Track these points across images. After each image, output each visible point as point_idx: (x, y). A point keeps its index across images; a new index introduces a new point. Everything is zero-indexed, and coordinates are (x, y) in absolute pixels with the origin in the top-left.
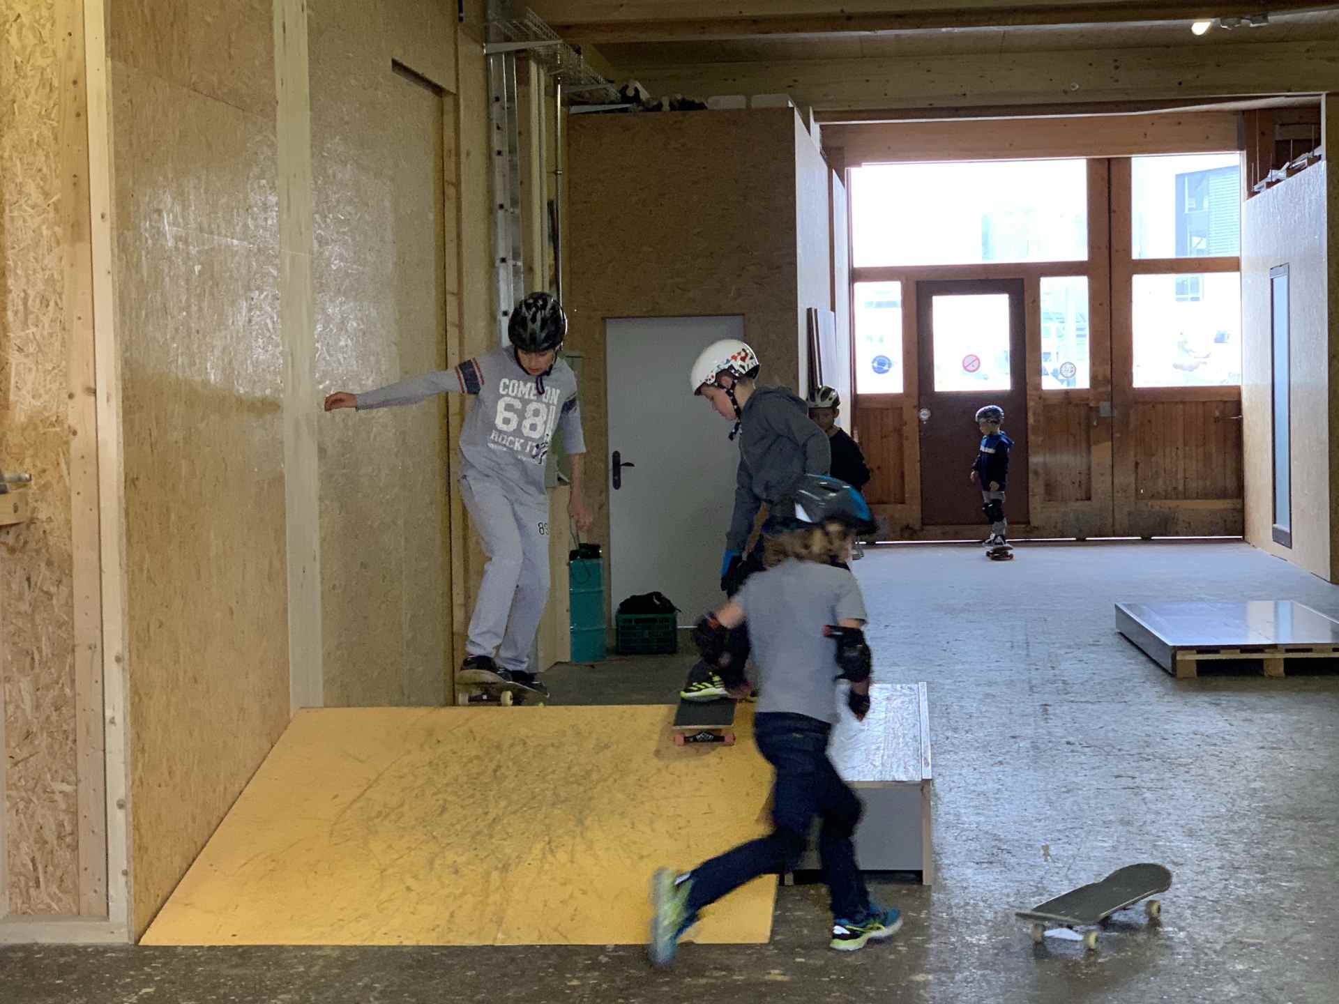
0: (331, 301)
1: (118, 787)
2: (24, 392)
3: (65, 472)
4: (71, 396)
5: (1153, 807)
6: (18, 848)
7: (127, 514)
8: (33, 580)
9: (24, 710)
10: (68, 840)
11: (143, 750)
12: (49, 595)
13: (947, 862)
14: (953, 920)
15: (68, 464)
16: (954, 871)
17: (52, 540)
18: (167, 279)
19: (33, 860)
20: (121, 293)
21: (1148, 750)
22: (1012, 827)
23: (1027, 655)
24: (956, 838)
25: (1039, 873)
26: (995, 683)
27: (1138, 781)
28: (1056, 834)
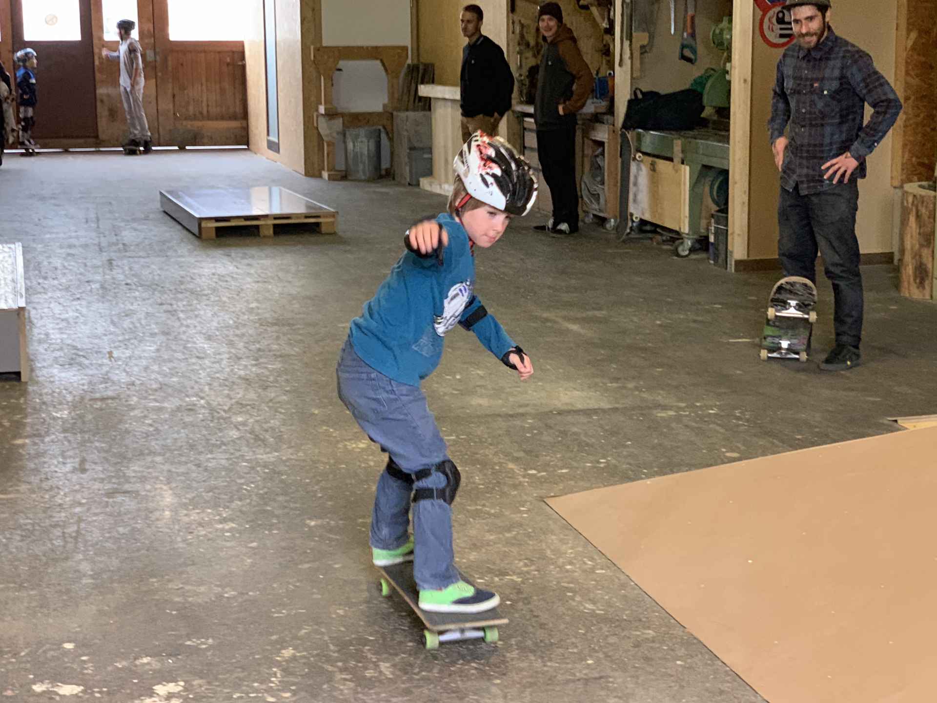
5: (185, 323)
13: (39, 365)
14: (44, 403)
16: (44, 371)
21: (182, 287)
22: (86, 340)
23: (98, 227)
24: (46, 350)
25: (105, 369)
26: (75, 246)
27: (175, 306)
28: (117, 344)
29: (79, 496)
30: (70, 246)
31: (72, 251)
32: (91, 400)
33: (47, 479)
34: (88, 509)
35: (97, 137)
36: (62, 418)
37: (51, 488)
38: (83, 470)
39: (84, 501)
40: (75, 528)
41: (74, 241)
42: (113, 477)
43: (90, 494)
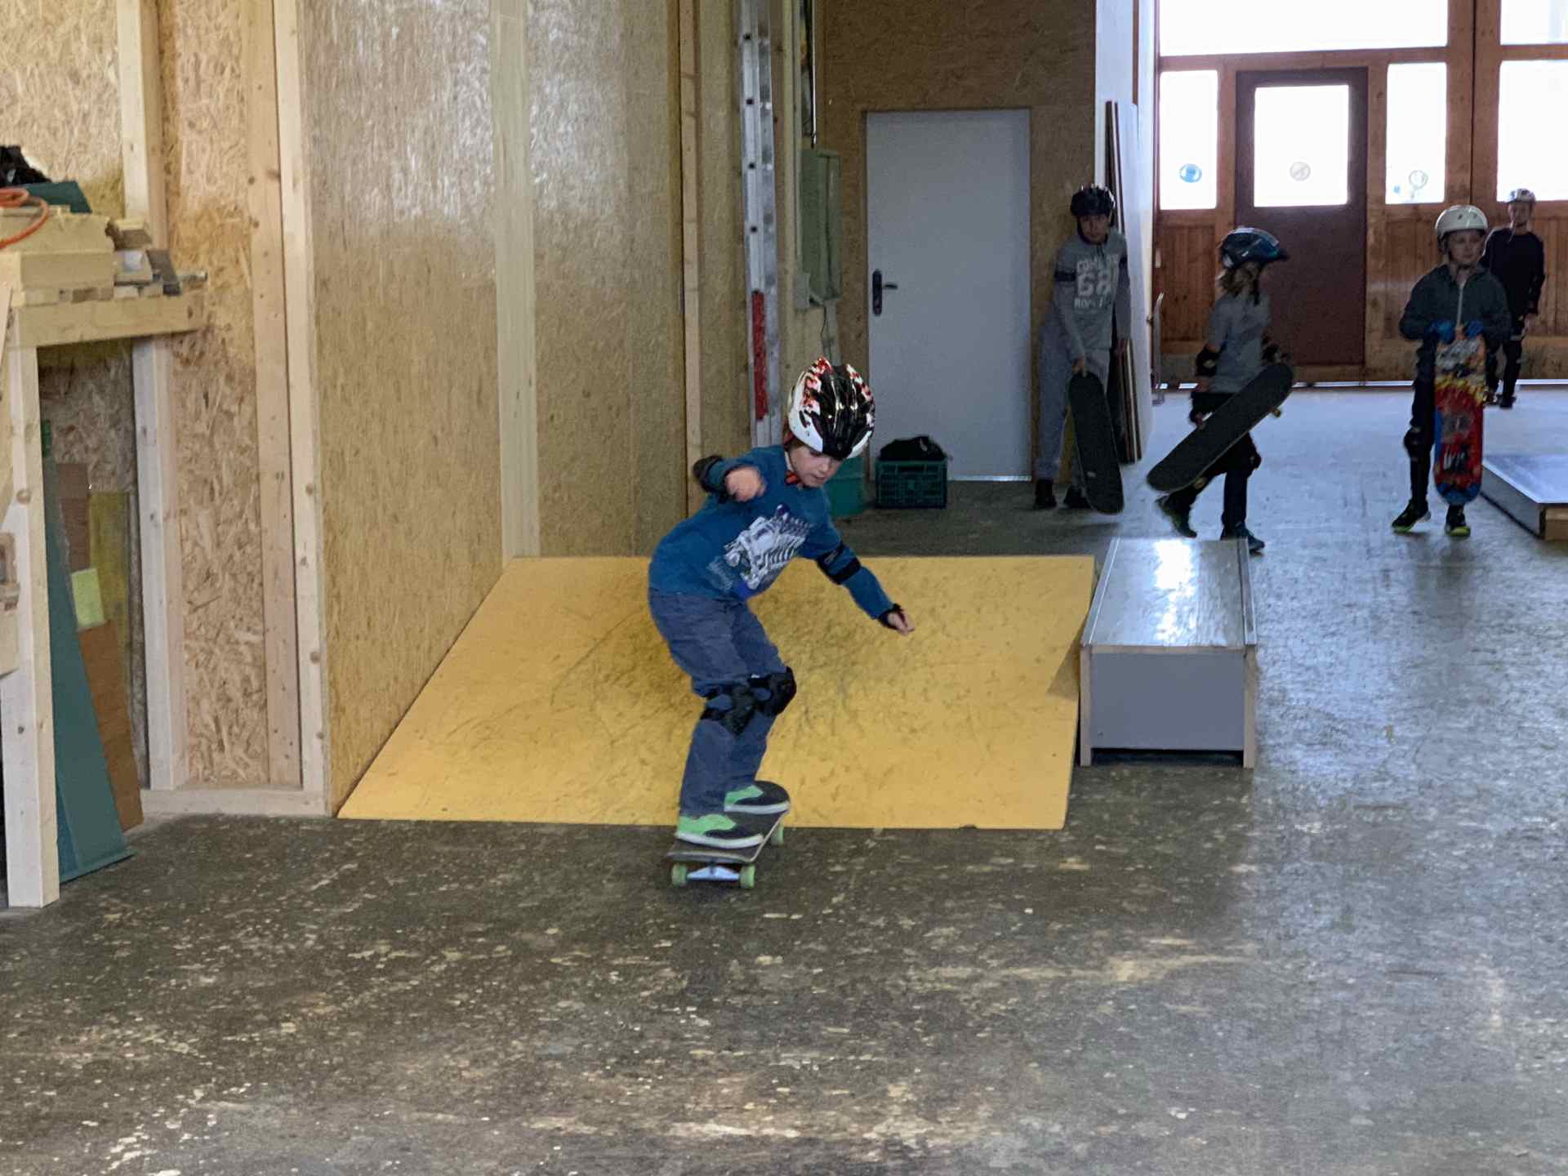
0: (549, 79)
1: (312, 638)
2: (197, 175)
3: (246, 271)
4: (251, 181)
5: (1517, 684)
6: (198, 704)
7: (318, 323)
8: (211, 396)
9: (203, 549)
10: (255, 697)
11: (338, 597)
12: (230, 415)
13: (1271, 742)
14: (1279, 806)
15: (249, 260)
16: (1280, 753)
17: (231, 351)
18: (361, 43)
19: (216, 720)
20: (309, 58)
21: (1511, 621)
22: (1349, 705)
23: (1364, 515)
24: (1282, 716)
25: (1381, 756)
26: (1325, 545)
27: (1499, 656)
28: (1402, 714)
29: (1342, 971)
30: (1320, 545)
31: (1323, 553)
32: (1357, 807)
33: (1289, 937)
34: (1359, 997)
35: (1363, 363)
36: (1309, 834)
37: (1295, 954)
38: (1350, 929)
39: (1351, 981)
40: (1338, 1027)
41: (1325, 537)
42: (1399, 944)
43: (1360, 970)
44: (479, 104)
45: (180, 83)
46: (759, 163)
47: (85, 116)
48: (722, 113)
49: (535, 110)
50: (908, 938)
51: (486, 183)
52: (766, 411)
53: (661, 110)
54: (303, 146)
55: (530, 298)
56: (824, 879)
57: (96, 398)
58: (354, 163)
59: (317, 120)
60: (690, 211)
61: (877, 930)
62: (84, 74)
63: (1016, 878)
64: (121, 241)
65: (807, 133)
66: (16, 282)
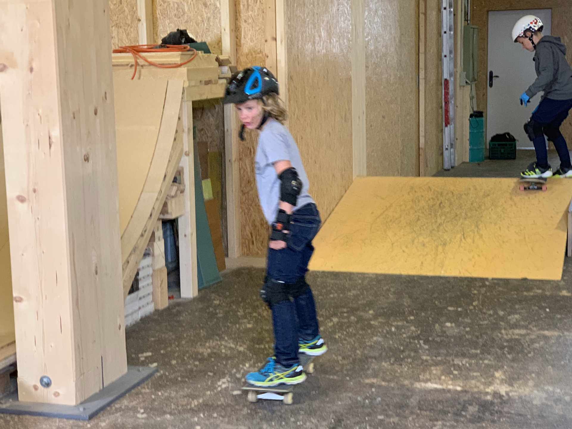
2: (247, 39)
4: (266, 41)
6: (245, 228)
7: (289, 91)
9: (247, 173)
19: (251, 234)
44: (346, 12)
45: (241, 6)
46: (448, 32)
47: (209, 19)
48: (434, 13)
49: (366, 13)
50: (502, 318)
51: (349, 40)
52: (449, 123)
53: (412, 12)
54: (284, 29)
55: (364, 82)
56: (470, 295)
57: (211, 119)
58: (302, 35)
59: (290, 18)
60: (422, 49)
61: (490, 315)
62: (208, 4)
63: (543, 298)
64: (221, 63)
65: (466, 20)
66: (185, 78)
